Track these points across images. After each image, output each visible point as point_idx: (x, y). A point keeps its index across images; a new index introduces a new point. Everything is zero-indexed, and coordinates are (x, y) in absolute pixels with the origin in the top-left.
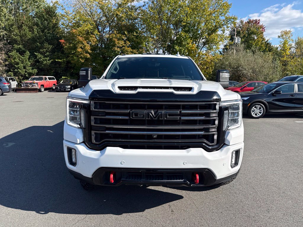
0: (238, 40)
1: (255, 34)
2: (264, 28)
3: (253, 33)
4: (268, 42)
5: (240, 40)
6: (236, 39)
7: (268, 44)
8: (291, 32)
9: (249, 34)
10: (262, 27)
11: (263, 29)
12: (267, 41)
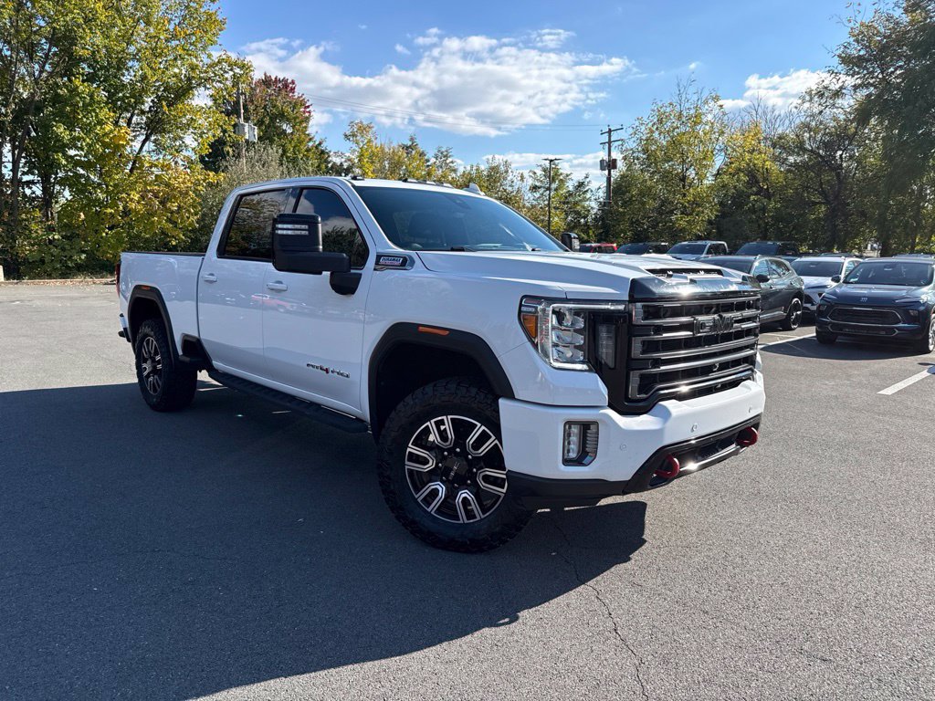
0: (251, 132)
1: (288, 120)
2: (308, 107)
3: (282, 116)
4: (323, 147)
5: (256, 133)
6: (246, 129)
7: (323, 152)
8: (374, 129)
9: (273, 119)
10: (302, 103)
11: (308, 110)
12: (320, 144)
